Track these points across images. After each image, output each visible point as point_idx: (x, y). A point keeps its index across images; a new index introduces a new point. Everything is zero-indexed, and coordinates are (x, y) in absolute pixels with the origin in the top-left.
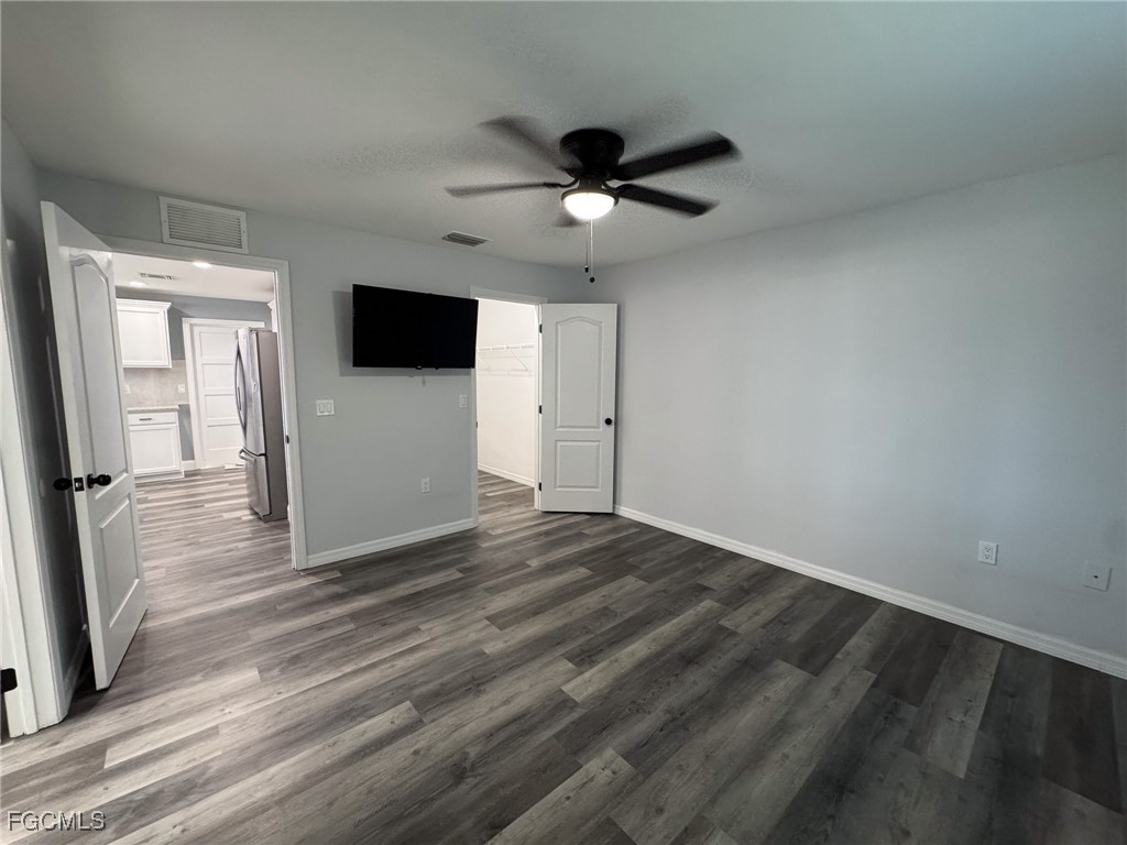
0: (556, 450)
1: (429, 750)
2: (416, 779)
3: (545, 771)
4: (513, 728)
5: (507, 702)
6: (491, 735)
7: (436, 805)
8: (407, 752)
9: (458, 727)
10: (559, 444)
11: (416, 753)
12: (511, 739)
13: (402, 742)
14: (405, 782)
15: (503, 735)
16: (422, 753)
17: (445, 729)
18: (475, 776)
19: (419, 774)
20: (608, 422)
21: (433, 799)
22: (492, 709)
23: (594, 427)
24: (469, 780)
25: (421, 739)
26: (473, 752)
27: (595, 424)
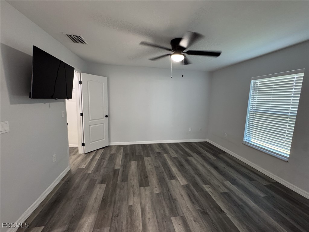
0: (90, 129)
1: (195, 217)
2: (205, 223)
3: (207, 197)
4: (192, 198)
5: (182, 196)
6: (193, 202)
7: (214, 221)
8: (194, 223)
9: (188, 208)
10: (91, 126)
11: (195, 221)
12: (196, 199)
13: (189, 224)
14: (205, 226)
15: (194, 200)
16: (195, 219)
17: (188, 211)
18: (206, 210)
19: (203, 222)
20: (107, 116)
21: (212, 221)
22: (184, 199)
23: (102, 119)
24: (207, 212)
25: (190, 219)
26: (198, 208)
27: (103, 118)
